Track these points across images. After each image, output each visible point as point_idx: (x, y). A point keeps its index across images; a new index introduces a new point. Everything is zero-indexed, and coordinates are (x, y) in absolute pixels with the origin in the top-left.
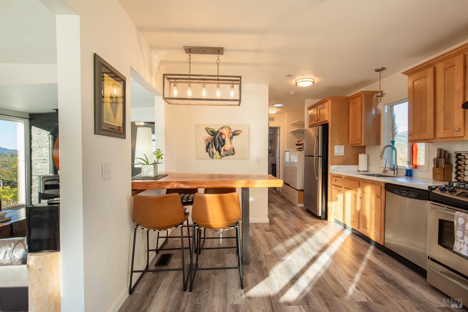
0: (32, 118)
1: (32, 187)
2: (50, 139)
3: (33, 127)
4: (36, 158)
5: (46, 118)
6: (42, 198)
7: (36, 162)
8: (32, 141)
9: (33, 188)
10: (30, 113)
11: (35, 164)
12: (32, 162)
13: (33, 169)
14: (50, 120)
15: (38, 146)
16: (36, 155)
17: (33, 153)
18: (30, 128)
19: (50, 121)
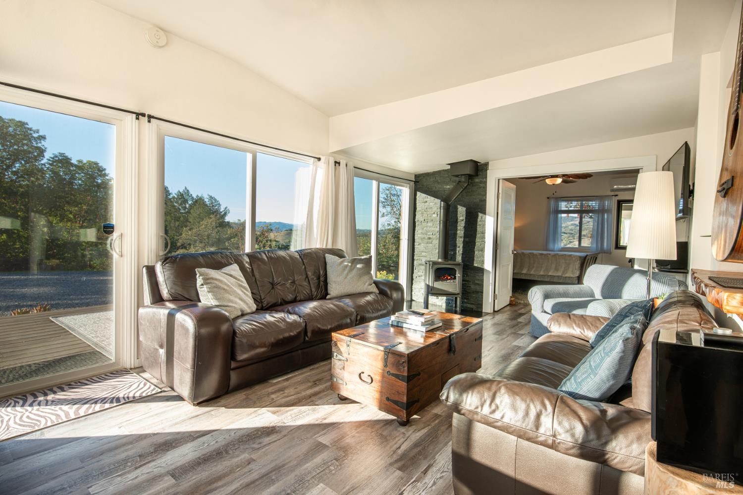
0: (418, 180)
1: (414, 275)
2: (442, 208)
3: (418, 194)
4: (419, 236)
5: (434, 179)
6: (431, 293)
7: (420, 241)
8: (416, 213)
9: (414, 277)
10: (416, 174)
11: (418, 244)
12: (416, 241)
13: (415, 251)
14: (439, 181)
15: (423, 220)
16: (420, 232)
17: (416, 228)
18: (415, 195)
19: (438, 183)
